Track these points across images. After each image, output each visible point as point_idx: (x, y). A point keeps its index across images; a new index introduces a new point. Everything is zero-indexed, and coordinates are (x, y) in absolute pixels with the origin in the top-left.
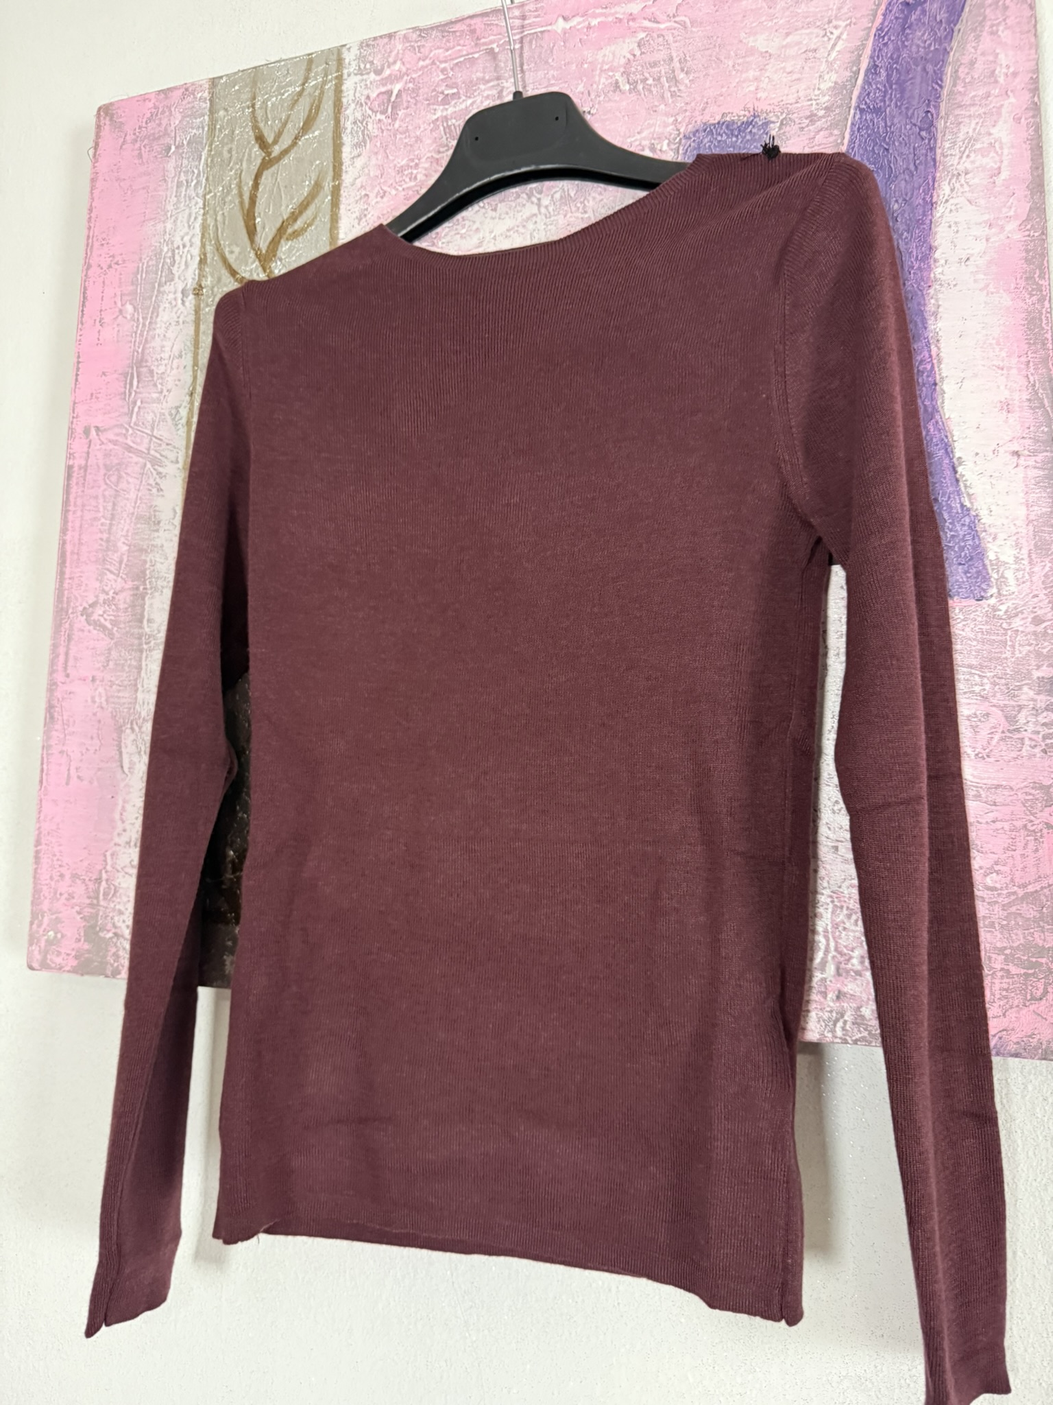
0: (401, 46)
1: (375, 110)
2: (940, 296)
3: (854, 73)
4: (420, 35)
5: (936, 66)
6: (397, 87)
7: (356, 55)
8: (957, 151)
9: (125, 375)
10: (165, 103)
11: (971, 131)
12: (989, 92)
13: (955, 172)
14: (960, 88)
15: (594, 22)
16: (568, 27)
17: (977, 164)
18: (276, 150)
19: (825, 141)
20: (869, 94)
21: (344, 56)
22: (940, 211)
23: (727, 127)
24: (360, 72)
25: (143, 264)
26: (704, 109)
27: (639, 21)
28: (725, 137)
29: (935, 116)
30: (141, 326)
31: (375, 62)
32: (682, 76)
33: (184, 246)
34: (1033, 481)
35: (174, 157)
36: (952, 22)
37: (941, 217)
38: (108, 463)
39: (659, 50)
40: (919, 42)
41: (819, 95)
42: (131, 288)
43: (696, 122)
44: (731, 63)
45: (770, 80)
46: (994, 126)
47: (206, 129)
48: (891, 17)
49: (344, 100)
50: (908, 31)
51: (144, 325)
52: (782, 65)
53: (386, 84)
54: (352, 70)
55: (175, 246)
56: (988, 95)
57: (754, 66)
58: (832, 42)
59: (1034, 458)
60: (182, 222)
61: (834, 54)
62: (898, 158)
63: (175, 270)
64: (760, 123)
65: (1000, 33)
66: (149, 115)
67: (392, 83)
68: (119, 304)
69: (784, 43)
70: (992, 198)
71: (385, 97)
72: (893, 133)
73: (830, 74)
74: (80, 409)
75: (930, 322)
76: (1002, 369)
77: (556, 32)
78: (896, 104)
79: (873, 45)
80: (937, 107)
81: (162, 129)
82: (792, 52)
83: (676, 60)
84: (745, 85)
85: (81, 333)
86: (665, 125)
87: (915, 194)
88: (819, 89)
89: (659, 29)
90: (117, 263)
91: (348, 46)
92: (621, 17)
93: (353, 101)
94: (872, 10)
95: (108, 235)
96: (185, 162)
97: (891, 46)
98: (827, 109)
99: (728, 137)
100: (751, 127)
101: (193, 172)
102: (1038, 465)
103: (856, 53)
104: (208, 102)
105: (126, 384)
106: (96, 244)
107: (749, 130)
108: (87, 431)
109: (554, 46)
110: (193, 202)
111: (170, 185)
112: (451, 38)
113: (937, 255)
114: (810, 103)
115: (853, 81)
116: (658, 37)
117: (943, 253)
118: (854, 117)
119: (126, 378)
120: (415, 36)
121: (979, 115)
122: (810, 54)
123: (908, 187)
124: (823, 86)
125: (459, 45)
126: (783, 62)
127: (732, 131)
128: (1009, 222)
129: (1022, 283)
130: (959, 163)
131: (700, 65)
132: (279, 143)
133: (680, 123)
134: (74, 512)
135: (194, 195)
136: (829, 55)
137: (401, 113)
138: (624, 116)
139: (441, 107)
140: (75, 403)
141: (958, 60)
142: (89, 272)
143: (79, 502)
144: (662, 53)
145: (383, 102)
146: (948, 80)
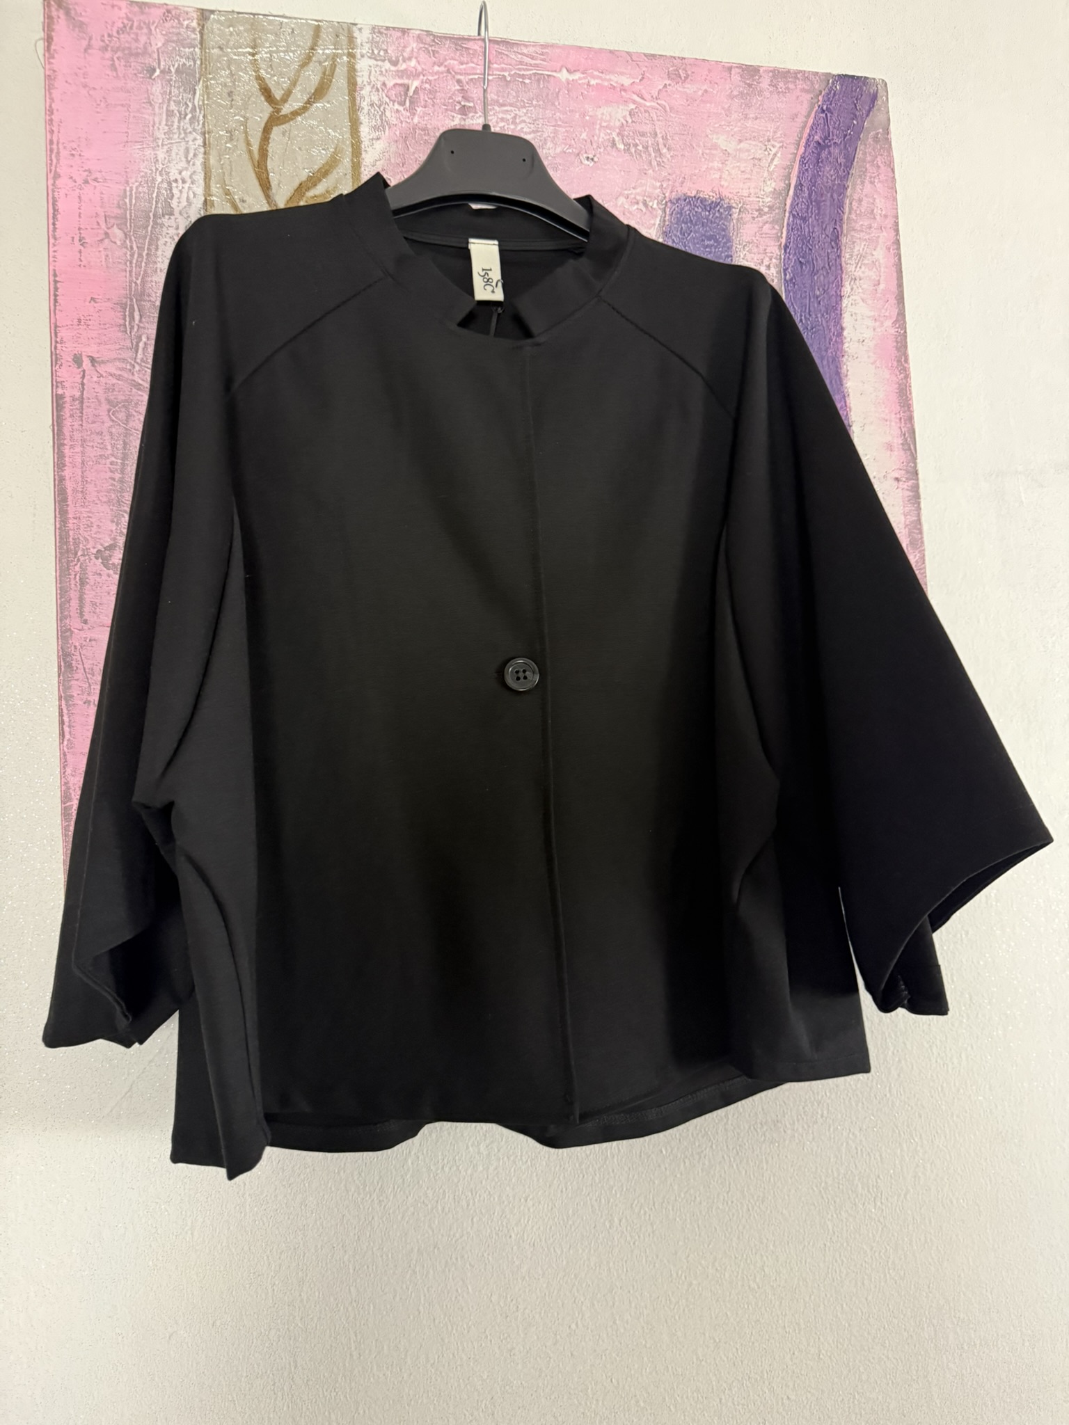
0: (415, 45)
1: (393, 99)
2: (848, 363)
3: (785, 184)
4: (434, 41)
5: (840, 196)
6: (415, 84)
7: (368, 38)
8: (854, 262)
9: (124, 306)
10: (142, 17)
11: (861, 250)
12: (871, 224)
13: (853, 277)
14: (853, 216)
15: (593, 82)
16: (571, 79)
17: (866, 274)
18: (286, 109)
19: (769, 232)
20: (797, 204)
21: (355, 35)
22: (845, 302)
23: (701, 202)
24: (373, 57)
25: (131, 191)
26: (682, 183)
27: (629, 93)
28: (700, 210)
29: (840, 233)
30: (136, 256)
31: (389, 51)
32: (664, 151)
33: (184, 182)
34: (907, 499)
35: (159, 81)
36: (848, 167)
37: (846, 307)
38: (112, 398)
39: (646, 123)
40: (828, 175)
41: (763, 195)
42: (119, 211)
43: (677, 191)
44: (700, 151)
45: (730, 174)
46: (875, 250)
47: (198, 62)
48: (809, 150)
49: (359, 80)
50: (820, 164)
51: (140, 255)
52: (738, 164)
53: (401, 77)
54: (364, 52)
55: (172, 179)
56: (870, 226)
57: (717, 159)
58: (771, 157)
59: (907, 484)
60: (177, 154)
61: (773, 167)
62: (818, 258)
63: (174, 203)
64: (725, 206)
65: (876, 184)
66: (121, 25)
67: (408, 78)
68: (103, 226)
69: (738, 147)
70: (876, 301)
71: (402, 89)
72: (814, 238)
73: (771, 181)
74: (63, 333)
75: (844, 381)
76: (887, 421)
77: (560, 80)
78: (815, 217)
79: (799, 168)
80: (841, 227)
81: (141, 46)
82: (744, 156)
83: (659, 136)
84: (712, 172)
85: (55, 249)
86: (655, 188)
87: (830, 286)
88: (764, 191)
89: (645, 106)
90: (96, 180)
91: (359, 26)
92: (615, 85)
93: (369, 84)
94: (797, 141)
95: (79, 146)
96: (174, 91)
97: (810, 172)
98: (769, 207)
99: (702, 210)
100: (719, 207)
101: (186, 104)
102: (909, 488)
103: (787, 170)
104: (198, 33)
105: (125, 315)
107: (717, 209)
108: (78, 360)
109: (559, 92)
110: (190, 138)
111: (157, 110)
112: (464, 53)
113: (845, 333)
114: (758, 199)
115: (786, 191)
116: (645, 111)
117: (849, 333)
118: (789, 219)
119: (125, 309)
120: (429, 39)
121: (866, 239)
122: (756, 161)
123: (826, 281)
124: (765, 189)
125: (473, 62)
126: (738, 162)
127: (705, 206)
128: (886, 320)
129: (895, 364)
130: (855, 271)
131: (678, 146)
132: (289, 102)
133: (665, 188)
134: (72, 447)
135: (190, 129)
136: (769, 166)
137: (419, 110)
138: (620, 171)
139: (459, 116)
140: (56, 327)
141: (851, 196)
142: (57, 182)
143: (77, 435)
144: (649, 126)
145: (400, 93)
146: (847, 210)
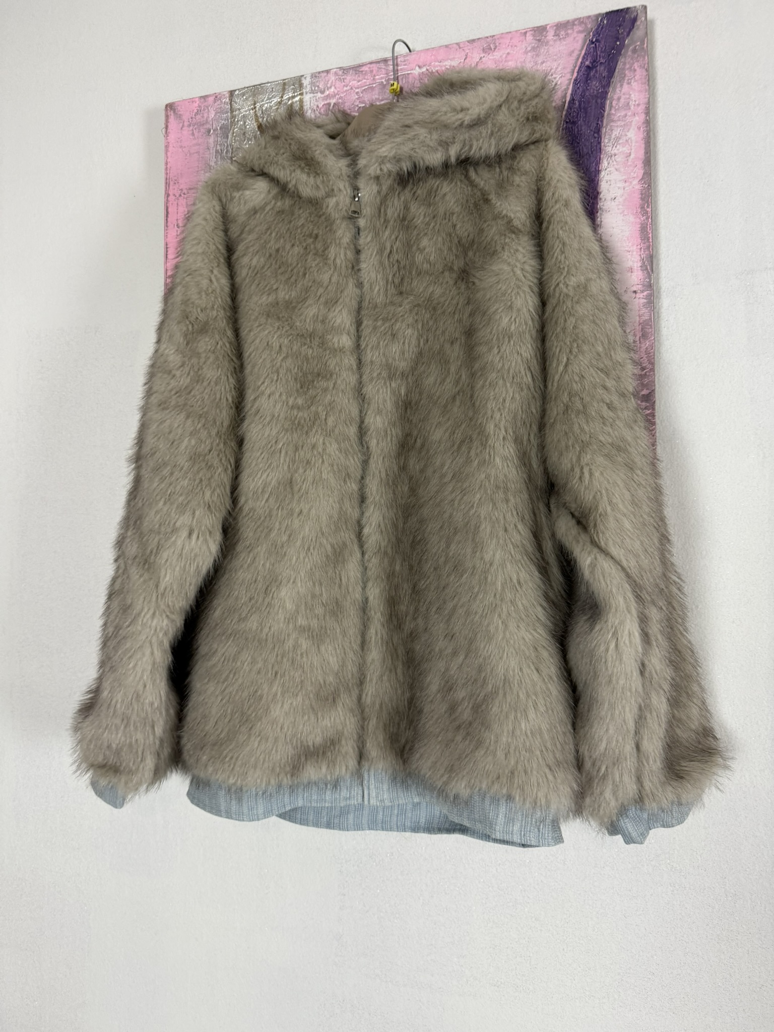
0: (334, 78)
2: (602, 216)
4: (343, 72)
5: (602, 99)
6: (333, 102)
7: (309, 82)
8: (611, 144)
10: (206, 104)
11: (617, 134)
13: (610, 155)
15: (435, 70)
16: (421, 72)
17: (620, 150)
20: (570, 114)
21: (303, 82)
22: (603, 174)
24: (312, 92)
29: (601, 126)
31: (320, 86)
35: (212, 136)
36: (610, 76)
37: (603, 177)
40: (594, 87)
46: (628, 131)
47: (230, 121)
48: (581, 74)
49: (305, 108)
50: (589, 81)
53: (327, 99)
54: (308, 90)
56: (626, 115)
59: (642, 294)
62: (584, 148)
65: (632, 84)
66: (196, 111)
67: (330, 99)
70: (627, 168)
71: (327, 107)
72: (581, 134)
77: (415, 74)
78: (583, 119)
79: (572, 88)
80: (602, 121)
81: (205, 119)
85: (167, 231)
87: (591, 166)
90: (184, 194)
91: (304, 76)
93: (310, 108)
94: (572, 69)
95: (177, 178)
96: (219, 139)
97: (581, 89)
101: (224, 145)
102: (644, 297)
103: (564, 92)
104: (229, 105)
106: (171, 183)
109: (415, 82)
111: (211, 152)
112: (361, 74)
113: (601, 196)
115: (563, 107)
117: (604, 195)
120: (341, 73)
121: (622, 125)
123: (589, 162)
125: (365, 79)
128: (634, 180)
129: (639, 210)
130: (611, 150)
135: (226, 158)
141: (612, 97)
145: (326, 110)
146: (607, 108)
